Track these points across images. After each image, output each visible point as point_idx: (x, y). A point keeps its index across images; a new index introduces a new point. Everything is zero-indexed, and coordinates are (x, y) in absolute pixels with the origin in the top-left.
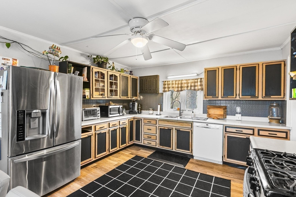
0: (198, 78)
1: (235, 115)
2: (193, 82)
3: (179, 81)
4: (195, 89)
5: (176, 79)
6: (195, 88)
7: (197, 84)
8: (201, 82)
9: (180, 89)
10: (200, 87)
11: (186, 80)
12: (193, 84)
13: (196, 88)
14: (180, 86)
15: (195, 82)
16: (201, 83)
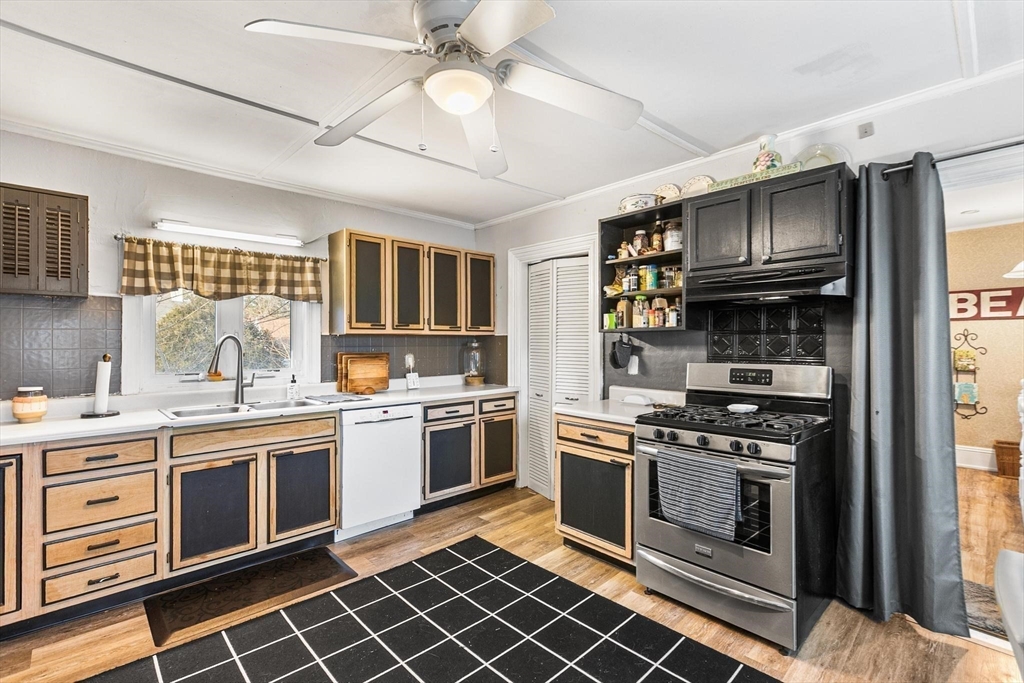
0: (303, 256)
1: (405, 377)
2: (285, 269)
3: (224, 252)
4: (294, 295)
5: (209, 244)
6: (294, 291)
7: (302, 277)
8: (315, 271)
9: (225, 288)
10: (312, 290)
11: (257, 255)
12: (285, 276)
13: (298, 291)
14: (226, 273)
15: (293, 270)
16: (315, 277)
